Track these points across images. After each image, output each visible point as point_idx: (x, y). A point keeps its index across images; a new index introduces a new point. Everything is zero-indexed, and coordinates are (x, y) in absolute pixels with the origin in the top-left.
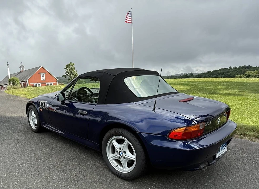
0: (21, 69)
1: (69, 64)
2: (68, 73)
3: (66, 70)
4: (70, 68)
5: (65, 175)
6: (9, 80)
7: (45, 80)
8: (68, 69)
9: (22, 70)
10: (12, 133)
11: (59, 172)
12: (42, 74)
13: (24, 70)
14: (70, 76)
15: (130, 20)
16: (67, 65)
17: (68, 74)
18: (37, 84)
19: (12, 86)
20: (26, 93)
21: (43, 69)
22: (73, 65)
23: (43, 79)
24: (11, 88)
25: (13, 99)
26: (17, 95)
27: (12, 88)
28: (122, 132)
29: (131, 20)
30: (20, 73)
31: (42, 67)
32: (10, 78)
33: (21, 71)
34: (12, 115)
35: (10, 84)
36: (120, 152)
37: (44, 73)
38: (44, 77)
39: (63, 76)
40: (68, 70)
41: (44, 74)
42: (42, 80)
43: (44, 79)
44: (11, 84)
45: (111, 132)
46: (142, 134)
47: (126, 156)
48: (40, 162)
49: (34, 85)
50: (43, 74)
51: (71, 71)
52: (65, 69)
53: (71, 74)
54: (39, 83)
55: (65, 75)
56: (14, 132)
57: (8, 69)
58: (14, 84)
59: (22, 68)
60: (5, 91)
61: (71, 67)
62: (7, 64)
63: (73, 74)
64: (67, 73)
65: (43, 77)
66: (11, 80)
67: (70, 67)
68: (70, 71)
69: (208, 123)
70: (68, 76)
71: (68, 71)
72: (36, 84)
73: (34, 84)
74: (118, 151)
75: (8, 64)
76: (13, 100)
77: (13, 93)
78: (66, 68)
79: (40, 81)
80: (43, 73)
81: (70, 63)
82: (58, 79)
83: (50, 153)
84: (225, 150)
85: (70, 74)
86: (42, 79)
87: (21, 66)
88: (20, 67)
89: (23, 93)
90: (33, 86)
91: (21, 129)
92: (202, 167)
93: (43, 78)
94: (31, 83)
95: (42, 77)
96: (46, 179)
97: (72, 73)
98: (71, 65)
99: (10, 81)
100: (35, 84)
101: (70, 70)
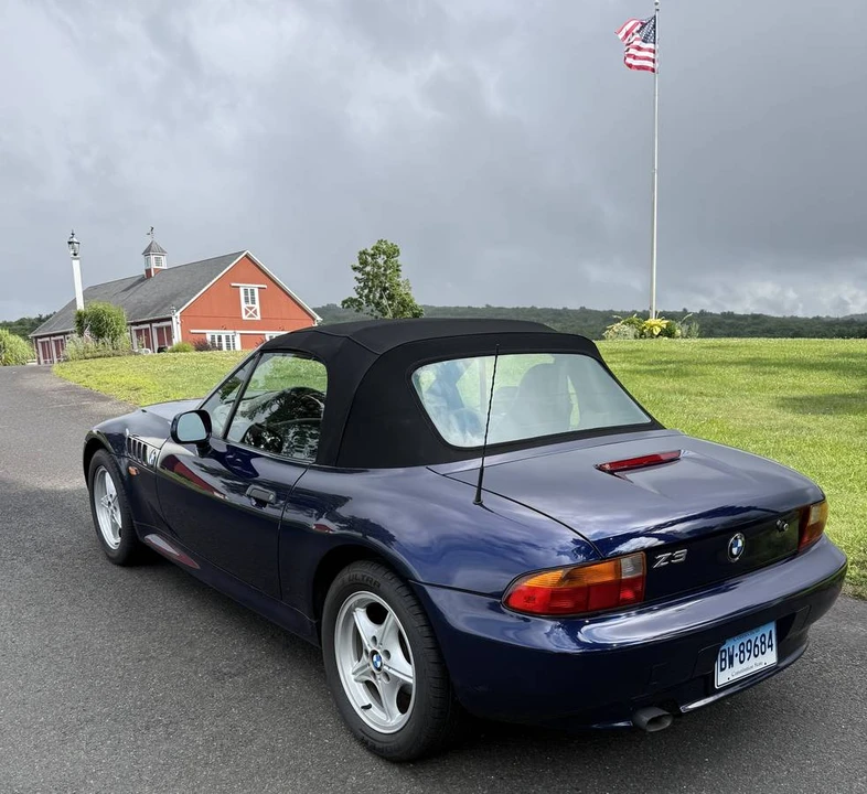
0: (148, 261)
1: (377, 248)
2: (370, 291)
3: (360, 276)
4: (379, 267)
5: (166, 739)
6: (79, 315)
7: (258, 318)
8: (368, 269)
9: (154, 266)
10: (20, 565)
11: (147, 728)
12: (246, 291)
13: (164, 267)
14: (378, 304)
15: (648, 59)
16: (364, 253)
17: (367, 296)
18: (224, 333)
19: (90, 346)
20: (140, 381)
21: (251, 268)
22: (392, 252)
23: (251, 312)
24: (84, 356)
25: (79, 407)
26: (102, 388)
27: (88, 355)
28: (375, 579)
29: (651, 55)
30: (142, 280)
31: (246, 256)
32: (80, 306)
33: (148, 271)
34: (47, 485)
35: (81, 334)
36: (374, 652)
37: (255, 287)
38: (253, 302)
39: (344, 302)
40: (368, 274)
41: (256, 291)
42: (245, 317)
43: (255, 312)
44: (87, 333)
45: (345, 576)
46: (426, 587)
47: (391, 671)
48: (91, 686)
49: (209, 338)
50: (252, 291)
51: (383, 279)
52: (355, 269)
53: (381, 297)
54: (230, 332)
55: (352, 301)
56: (28, 560)
57: (76, 264)
58: (99, 333)
59: (153, 257)
60: (56, 367)
61: (385, 262)
62: (70, 243)
63: (391, 297)
64: (362, 289)
65: (251, 305)
66: (86, 315)
67: (380, 261)
68: (376, 282)
69: (672, 557)
70: (368, 301)
71: (367, 280)
72: (216, 333)
73: (209, 334)
74: (370, 650)
75: (75, 240)
76: (74, 414)
77: (87, 376)
78: (358, 264)
79: (235, 322)
80: (249, 286)
81: (380, 242)
82: (318, 318)
83: (143, 650)
84: (770, 658)
85: (378, 295)
86: (247, 312)
87: (150, 246)
88: (147, 253)
89: (131, 378)
90: (202, 346)
91: (64, 549)
92: (645, 718)
93: (251, 308)
94: (192, 331)
95: (244, 306)
96: (87, 753)
97: (385, 289)
98: (384, 253)
99: (80, 323)
100: (213, 337)
101: (376, 276)
